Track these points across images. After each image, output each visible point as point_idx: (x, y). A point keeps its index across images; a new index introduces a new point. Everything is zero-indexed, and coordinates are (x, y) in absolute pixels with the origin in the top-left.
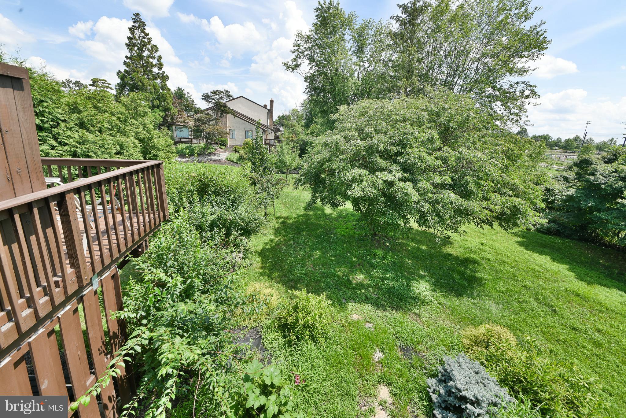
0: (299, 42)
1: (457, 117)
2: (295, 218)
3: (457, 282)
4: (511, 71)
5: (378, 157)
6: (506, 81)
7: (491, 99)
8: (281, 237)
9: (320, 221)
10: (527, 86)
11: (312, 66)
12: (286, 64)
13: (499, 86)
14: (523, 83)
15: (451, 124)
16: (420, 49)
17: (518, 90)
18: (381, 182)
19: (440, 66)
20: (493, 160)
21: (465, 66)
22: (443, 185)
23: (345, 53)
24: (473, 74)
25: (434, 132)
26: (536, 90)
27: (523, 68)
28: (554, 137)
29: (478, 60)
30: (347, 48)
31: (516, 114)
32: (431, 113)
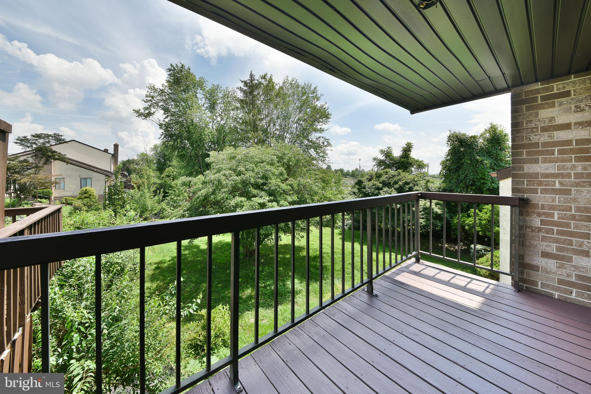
0: (152, 94)
1: (293, 159)
2: (169, 261)
3: (314, 273)
4: (316, 130)
5: (251, 188)
6: (314, 136)
7: (308, 147)
8: (158, 282)
9: (198, 257)
10: (326, 139)
11: (168, 116)
12: (137, 112)
13: (310, 139)
14: (323, 137)
15: (291, 164)
16: (259, 112)
17: (321, 142)
18: (257, 204)
19: (274, 125)
20: (316, 183)
21: (290, 126)
22: (294, 202)
23: (199, 107)
24: (295, 131)
25: (282, 169)
26: (330, 142)
27: (321, 128)
28: (346, 170)
29: (297, 122)
30: (200, 104)
31: (323, 157)
32: (278, 157)
